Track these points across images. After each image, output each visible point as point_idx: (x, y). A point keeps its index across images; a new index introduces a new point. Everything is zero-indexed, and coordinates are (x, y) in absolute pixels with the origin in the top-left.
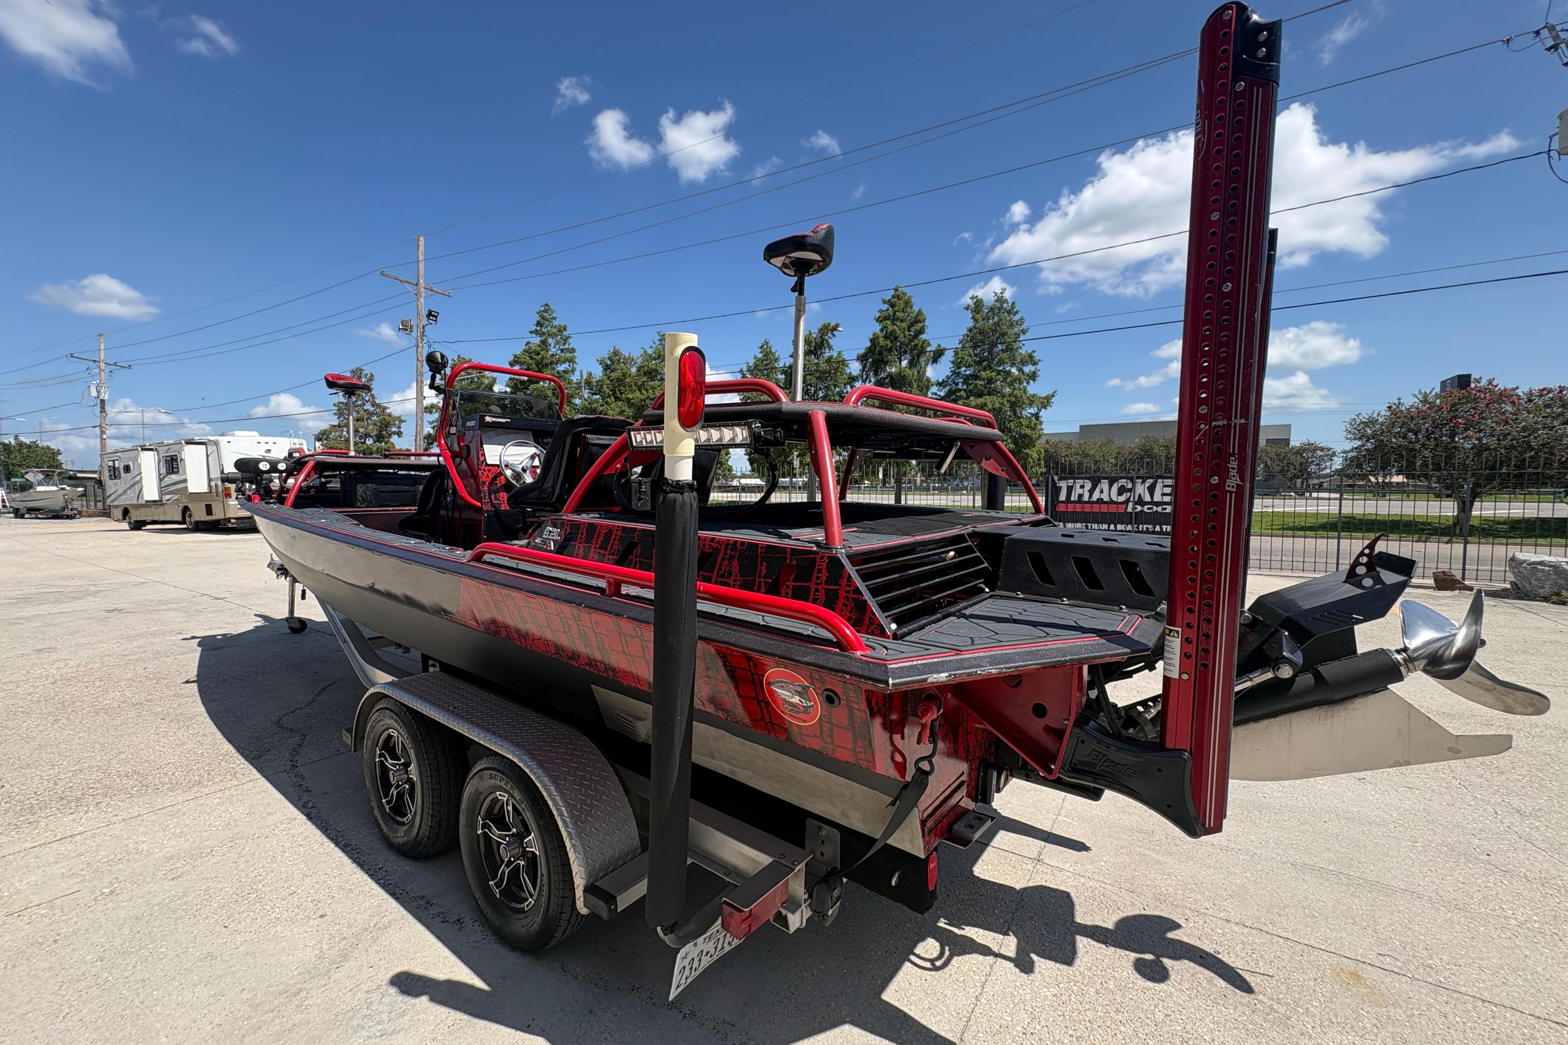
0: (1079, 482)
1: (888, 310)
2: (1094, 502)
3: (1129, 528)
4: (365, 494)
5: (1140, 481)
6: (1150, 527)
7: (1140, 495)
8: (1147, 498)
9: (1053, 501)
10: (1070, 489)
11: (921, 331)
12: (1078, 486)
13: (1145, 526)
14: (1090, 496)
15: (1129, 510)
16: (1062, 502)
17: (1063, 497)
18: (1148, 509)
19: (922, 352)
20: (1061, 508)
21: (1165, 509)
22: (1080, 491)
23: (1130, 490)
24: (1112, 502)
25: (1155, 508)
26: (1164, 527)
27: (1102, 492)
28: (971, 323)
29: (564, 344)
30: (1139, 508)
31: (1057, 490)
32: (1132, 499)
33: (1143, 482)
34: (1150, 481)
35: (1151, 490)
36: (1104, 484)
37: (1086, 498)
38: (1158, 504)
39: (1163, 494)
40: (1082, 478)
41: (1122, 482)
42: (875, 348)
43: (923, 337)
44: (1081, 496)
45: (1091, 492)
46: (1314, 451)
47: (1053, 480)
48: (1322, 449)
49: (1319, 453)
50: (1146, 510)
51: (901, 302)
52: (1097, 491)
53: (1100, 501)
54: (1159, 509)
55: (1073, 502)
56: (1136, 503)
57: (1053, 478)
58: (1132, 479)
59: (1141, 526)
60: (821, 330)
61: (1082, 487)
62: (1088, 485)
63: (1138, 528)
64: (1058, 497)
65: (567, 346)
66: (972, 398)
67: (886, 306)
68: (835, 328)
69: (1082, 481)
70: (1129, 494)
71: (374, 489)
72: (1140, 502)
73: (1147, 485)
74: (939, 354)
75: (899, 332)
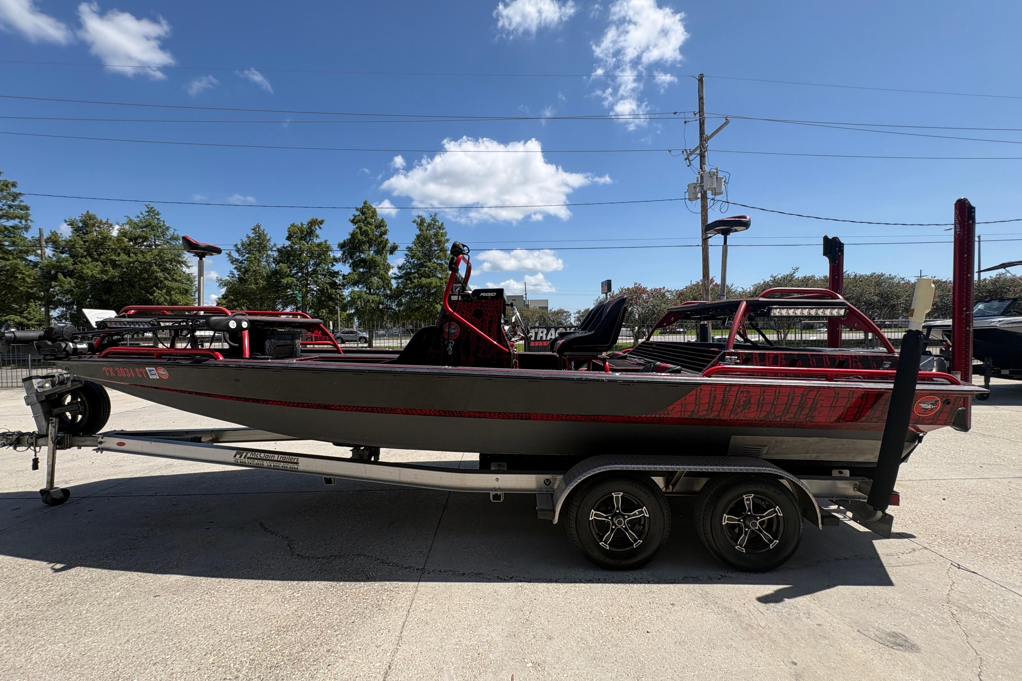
0: (541, 330)
1: (359, 215)
2: (548, 341)
9: (528, 341)
10: (536, 334)
11: (385, 233)
12: (540, 332)
14: (546, 337)
16: (533, 341)
17: (533, 338)
19: (385, 247)
20: (532, 344)
22: (541, 335)
27: (552, 335)
28: (418, 232)
29: (13, 201)
36: (553, 331)
37: (544, 339)
40: (542, 328)
41: (561, 329)
42: (355, 240)
43: (386, 237)
44: (542, 337)
45: (547, 335)
46: (563, 313)
48: (566, 312)
49: (565, 314)
51: (370, 212)
52: (550, 334)
55: (538, 341)
60: (310, 223)
61: (542, 332)
62: (545, 332)
65: (17, 203)
66: (423, 279)
67: (357, 213)
68: (322, 222)
74: (394, 249)
75: (370, 231)
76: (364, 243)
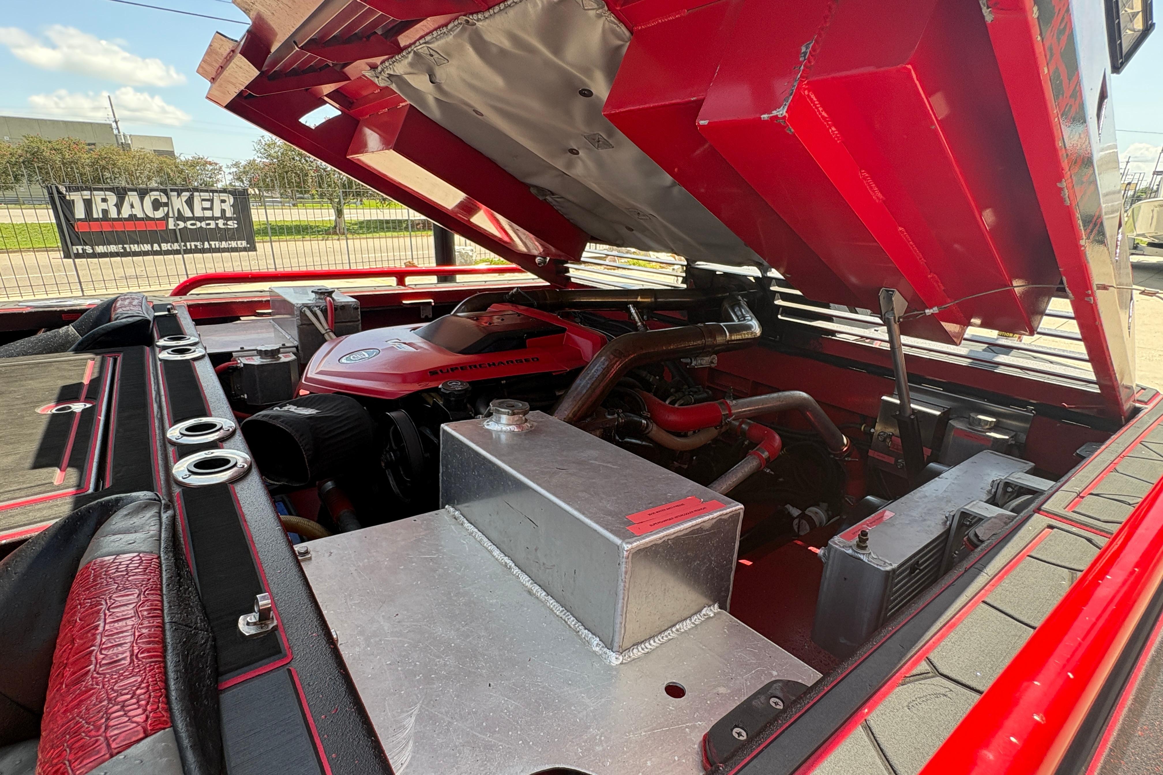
0: (99, 194)
2: (125, 220)
3: (176, 246)
5: (176, 193)
6: (198, 244)
7: (179, 210)
8: (188, 213)
9: (67, 219)
10: (88, 204)
12: (98, 199)
13: (193, 244)
14: (119, 212)
15: (171, 226)
16: (80, 220)
17: (80, 212)
18: (192, 225)
20: (82, 227)
21: (209, 224)
22: (103, 206)
23: (166, 205)
24: (148, 218)
25: (199, 224)
26: (212, 243)
27: (132, 206)
30: (182, 225)
31: (69, 205)
32: (171, 215)
33: (179, 195)
34: (186, 195)
35: (190, 202)
36: (133, 197)
37: (113, 213)
38: (201, 219)
39: (204, 209)
40: (101, 189)
41: (155, 195)
44: (105, 212)
45: (119, 206)
46: (204, 165)
47: (59, 192)
48: (211, 164)
49: (210, 167)
50: (190, 227)
52: (126, 205)
53: (132, 218)
54: (203, 224)
55: (96, 219)
56: (178, 219)
57: (57, 188)
58: (165, 192)
59: (188, 244)
61: (104, 200)
62: (113, 199)
63: (185, 245)
64: (73, 214)
69: (102, 193)
70: (166, 209)
72: (180, 217)
73: (184, 199)
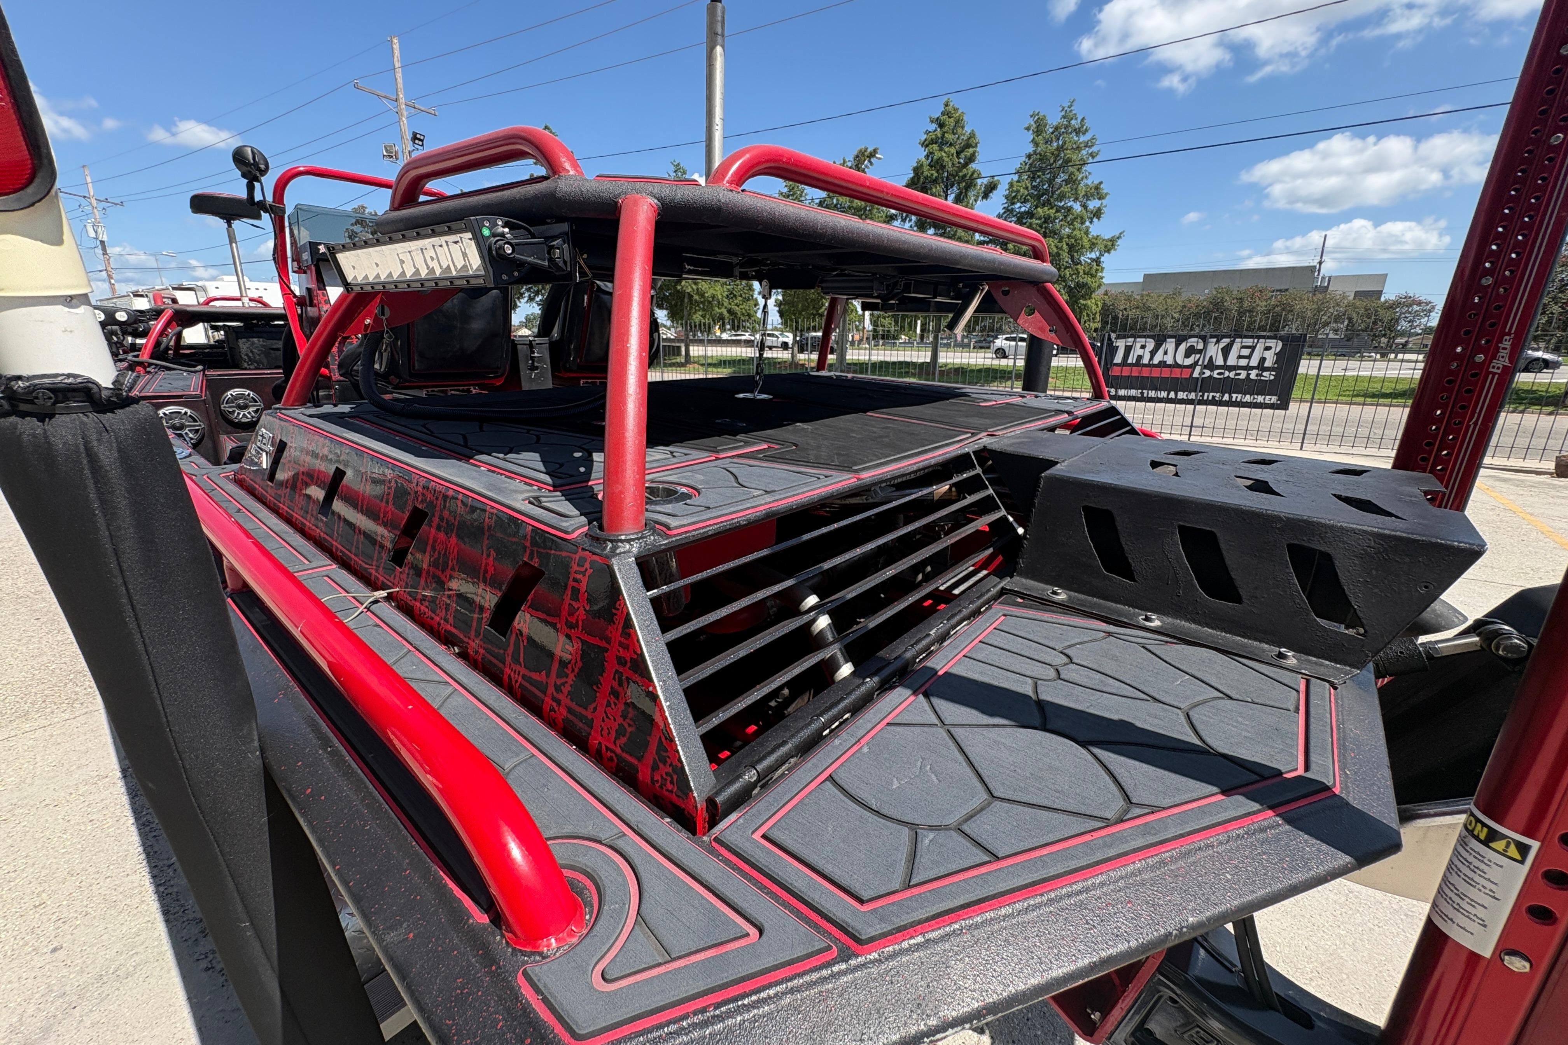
0: (1141, 341)
1: (936, 130)
2: (1155, 366)
3: (1192, 396)
4: (252, 352)
5: (1215, 340)
6: (1218, 395)
7: (1211, 357)
8: (1220, 361)
9: (1106, 364)
10: (1128, 349)
11: (971, 159)
12: (1138, 345)
13: (1211, 394)
14: (1151, 358)
15: (1196, 375)
16: (1116, 365)
17: (1118, 359)
18: (1218, 374)
19: (970, 184)
20: (1115, 372)
21: (1239, 374)
22: (1140, 352)
23: (1200, 352)
24: (1176, 365)
25: (1227, 374)
26: (1234, 396)
27: (1166, 353)
28: (1030, 149)
30: (1208, 373)
31: (1113, 350)
32: (1200, 363)
33: (1218, 342)
34: (1226, 341)
35: (1226, 352)
36: (1170, 344)
37: (1146, 361)
38: (1231, 368)
39: (1240, 357)
40: (1144, 337)
41: (1192, 341)
42: (919, 179)
43: (973, 166)
44: (1140, 357)
45: (1153, 353)
47: (1110, 339)
49: (1415, 308)
50: (1215, 376)
51: (952, 120)
52: (1161, 351)
53: (1163, 364)
54: (1232, 375)
55: (1130, 365)
56: (1205, 367)
57: (1109, 335)
58: (1204, 339)
59: (1206, 394)
60: (857, 156)
61: (1143, 347)
62: (1151, 344)
63: (1203, 396)
64: (1113, 358)
67: (934, 126)
68: (872, 155)
69: (1144, 340)
70: (1198, 356)
71: (263, 346)
72: (1211, 366)
73: (1222, 345)
74: (991, 188)
75: (946, 159)
76: (935, 181)
